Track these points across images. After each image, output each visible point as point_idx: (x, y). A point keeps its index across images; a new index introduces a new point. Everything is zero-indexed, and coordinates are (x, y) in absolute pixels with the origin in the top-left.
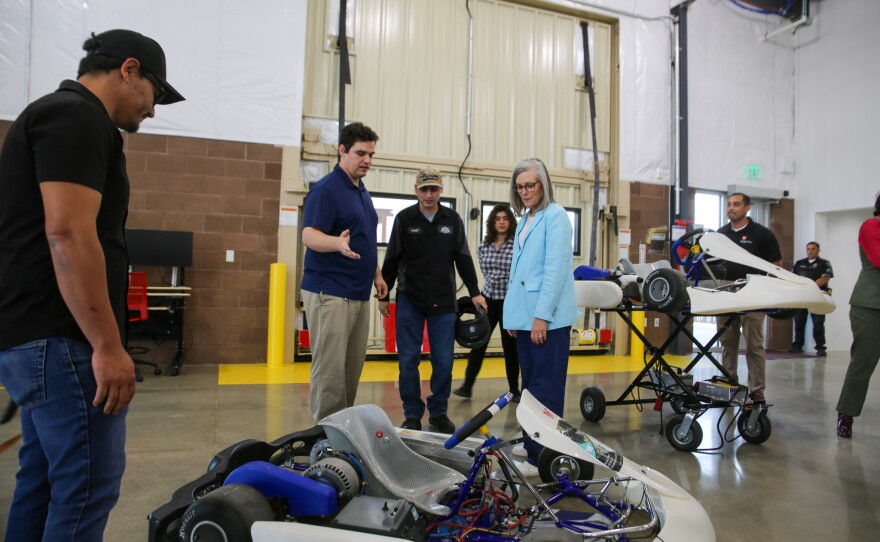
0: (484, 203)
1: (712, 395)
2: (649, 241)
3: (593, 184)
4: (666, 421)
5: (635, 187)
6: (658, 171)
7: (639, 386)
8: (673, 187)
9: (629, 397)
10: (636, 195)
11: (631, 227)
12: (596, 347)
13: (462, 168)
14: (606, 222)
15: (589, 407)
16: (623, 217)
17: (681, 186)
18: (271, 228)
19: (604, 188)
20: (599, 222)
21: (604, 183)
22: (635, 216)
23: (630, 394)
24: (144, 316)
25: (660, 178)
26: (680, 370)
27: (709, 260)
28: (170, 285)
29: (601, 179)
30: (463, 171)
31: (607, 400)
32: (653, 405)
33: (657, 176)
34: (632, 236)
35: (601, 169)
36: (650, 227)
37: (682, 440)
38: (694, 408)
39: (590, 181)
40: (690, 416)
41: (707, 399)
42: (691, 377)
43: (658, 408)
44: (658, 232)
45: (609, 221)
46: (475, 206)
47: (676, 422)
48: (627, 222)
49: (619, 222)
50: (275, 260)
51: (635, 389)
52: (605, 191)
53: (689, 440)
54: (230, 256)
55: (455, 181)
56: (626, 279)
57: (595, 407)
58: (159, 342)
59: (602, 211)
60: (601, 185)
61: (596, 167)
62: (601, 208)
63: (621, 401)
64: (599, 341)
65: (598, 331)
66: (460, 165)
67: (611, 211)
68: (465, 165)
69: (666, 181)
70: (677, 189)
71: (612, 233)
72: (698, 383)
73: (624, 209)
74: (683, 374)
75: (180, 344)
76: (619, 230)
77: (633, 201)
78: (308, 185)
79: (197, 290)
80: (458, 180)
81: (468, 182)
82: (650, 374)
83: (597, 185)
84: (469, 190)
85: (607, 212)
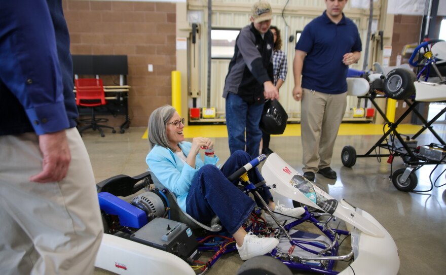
0: (297, 32)
1: (428, 156)
2: (404, 53)
3: (369, 17)
4: (394, 171)
5: (398, 18)
6: (416, 6)
7: (380, 147)
8: (425, 17)
9: (373, 153)
10: (398, 23)
11: (393, 45)
12: (364, 119)
13: (284, 10)
14: (376, 42)
15: (346, 158)
16: (388, 38)
17: (431, 15)
18: (172, 51)
19: (376, 19)
20: (371, 42)
21: (376, 16)
22: (396, 37)
23: (374, 151)
24: (103, 102)
25: (417, 11)
26: (408, 138)
27: (438, 63)
28: (119, 85)
29: (374, 13)
30: (284, 12)
31: (357, 154)
32: (387, 158)
33: (415, 8)
34: (393, 50)
35: (374, 6)
36: (405, 44)
37: (402, 184)
38: (413, 164)
39: (366, 15)
40: (410, 169)
41: (424, 159)
42: (416, 143)
43: (390, 161)
44: (411, 47)
45: (378, 41)
46: (292, 34)
47: (401, 172)
48: (390, 42)
49: (384, 42)
50: (175, 69)
51: (377, 148)
52: (377, 21)
53: (407, 185)
54: (150, 68)
55: (280, 19)
56: (374, 76)
57: (349, 158)
58: (115, 115)
59: (373, 35)
60: (374, 18)
61: (371, 5)
62: (373, 33)
63: (367, 155)
64: (366, 115)
65: (366, 109)
66: (283, 8)
67: (379, 34)
68: (286, 8)
69: (421, 12)
70: (428, 18)
71: (379, 48)
72: (419, 147)
73: (388, 32)
74: (411, 140)
75: (127, 117)
76: (384, 46)
77: (395, 27)
78: (191, 25)
79: (134, 88)
80: (282, 18)
81: (288, 19)
82: (387, 140)
83: (371, 17)
84: (289, 24)
85: (377, 35)
